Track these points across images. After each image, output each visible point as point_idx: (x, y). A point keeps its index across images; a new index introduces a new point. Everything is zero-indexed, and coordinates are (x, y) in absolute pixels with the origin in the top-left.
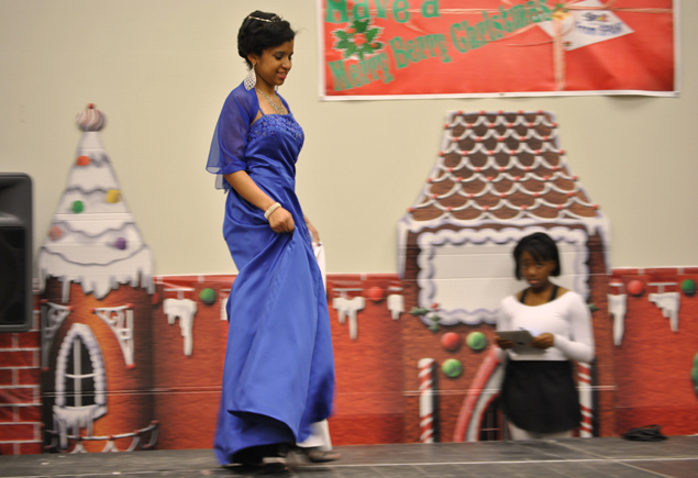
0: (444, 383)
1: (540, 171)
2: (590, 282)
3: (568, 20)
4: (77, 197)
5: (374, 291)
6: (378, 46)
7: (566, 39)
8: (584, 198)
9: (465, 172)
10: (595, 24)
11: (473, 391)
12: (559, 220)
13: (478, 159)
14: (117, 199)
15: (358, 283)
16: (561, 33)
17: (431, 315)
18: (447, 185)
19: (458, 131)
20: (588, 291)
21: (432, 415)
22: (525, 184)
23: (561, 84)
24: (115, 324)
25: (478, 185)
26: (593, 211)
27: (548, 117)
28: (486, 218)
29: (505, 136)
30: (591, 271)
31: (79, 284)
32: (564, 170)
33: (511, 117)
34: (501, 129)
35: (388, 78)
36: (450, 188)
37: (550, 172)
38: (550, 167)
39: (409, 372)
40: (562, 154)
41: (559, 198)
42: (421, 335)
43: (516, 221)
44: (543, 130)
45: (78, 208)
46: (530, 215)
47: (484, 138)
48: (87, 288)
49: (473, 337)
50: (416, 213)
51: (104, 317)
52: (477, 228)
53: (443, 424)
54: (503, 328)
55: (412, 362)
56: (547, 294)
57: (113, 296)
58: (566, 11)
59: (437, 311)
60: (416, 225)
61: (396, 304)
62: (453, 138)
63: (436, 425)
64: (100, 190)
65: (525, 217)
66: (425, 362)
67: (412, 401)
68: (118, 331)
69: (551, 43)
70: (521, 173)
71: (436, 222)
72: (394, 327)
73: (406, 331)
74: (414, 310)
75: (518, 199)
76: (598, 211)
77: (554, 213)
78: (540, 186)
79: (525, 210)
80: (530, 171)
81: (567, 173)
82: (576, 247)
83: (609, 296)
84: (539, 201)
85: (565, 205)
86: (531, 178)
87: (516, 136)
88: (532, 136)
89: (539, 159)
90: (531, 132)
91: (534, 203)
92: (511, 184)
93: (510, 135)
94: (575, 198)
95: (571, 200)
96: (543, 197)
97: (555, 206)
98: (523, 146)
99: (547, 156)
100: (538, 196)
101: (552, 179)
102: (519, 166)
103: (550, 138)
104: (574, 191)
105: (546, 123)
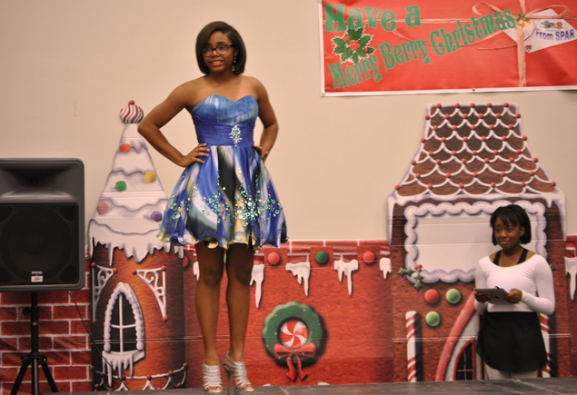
0: (426, 331)
1: (506, 153)
2: (547, 247)
3: (529, 27)
4: (120, 178)
5: (367, 255)
6: (369, 51)
7: (527, 43)
8: (544, 176)
9: (443, 155)
10: (552, 31)
11: (450, 339)
12: (523, 194)
13: (454, 145)
14: (153, 179)
15: (355, 248)
16: (523, 38)
17: (415, 275)
18: (428, 166)
19: (436, 121)
20: (546, 254)
21: (416, 358)
22: (494, 165)
23: (524, 81)
24: (153, 283)
25: (454, 166)
26: (551, 187)
27: (513, 109)
28: (461, 193)
29: (476, 125)
30: (548, 238)
31: (123, 249)
32: (526, 153)
33: (481, 109)
34: (473, 119)
35: (378, 77)
36: (432, 169)
37: (515, 155)
38: (515, 151)
39: (396, 323)
40: (525, 139)
41: (523, 177)
42: (407, 292)
43: (487, 196)
44: (507, 119)
45: (121, 187)
46: (497, 190)
47: (459, 127)
48: (129, 254)
49: (450, 293)
50: (401, 190)
51: (144, 278)
52: (453, 202)
53: (425, 366)
54: (479, 286)
55: (399, 315)
56: (518, 257)
57: (149, 260)
58: (528, 20)
59: (420, 271)
60: (402, 200)
61: (385, 265)
62: (432, 127)
63: (419, 366)
64: (139, 172)
65: (493, 192)
66: (410, 314)
67: (399, 347)
68: (155, 289)
69: (516, 46)
70: (491, 156)
71: (419, 197)
72: (384, 284)
73: (394, 288)
74: (401, 270)
75: (487, 177)
76: (556, 187)
77: (519, 189)
78: (506, 166)
79: (494, 187)
80: (498, 154)
81: (528, 155)
82: (537, 217)
83: (566, 258)
84: (505, 179)
85: (527, 183)
86: (498, 159)
87: (485, 125)
88: (499, 125)
89: (505, 144)
90: (499, 121)
91: (502, 180)
92: (482, 165)
93: (481, 124)
94: (536, 176)
95: (532, 178)
96: (508, 175)
97: (520, 183)
98: (492, 133)
99: (513, 141)
100: (505, 175)
101: (516, 160)
102: (488, 149)
103: (515, 126)
104: (534, 171)
105: (510, 114)
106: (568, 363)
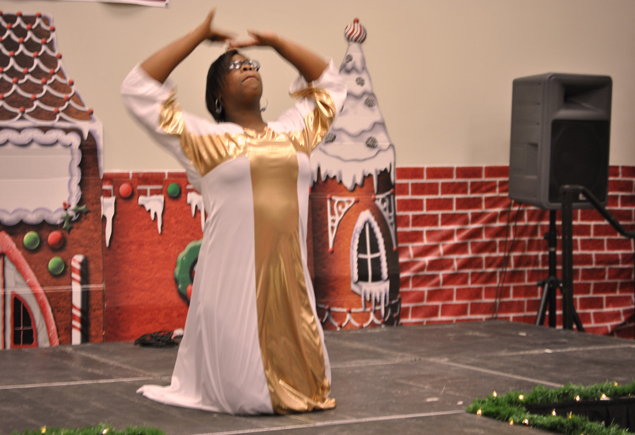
1: (37, 73)
2: (81, 184)
8: (79, 102)
12: (56, 123)
20: (80, 194)
22: (23, 87)
26: (88, 116)
27: (46, 20)
30: (83, 175)
32: (61, 73)
37: (49, 76)
38: (48, 70)
40: (60, 57)
43: (15, 123)
44: (39, 32)
46: (27, 116)
65: (22, 118)
70: (21, 76)
75: (16, 101)
76: (94, 115)
77: (52, 116)
78: (39, 89)
79: (23, 112)
80: (28, 73)
81: (63, 76)
82: (72, 150)
83: (102, 198)
84: (36, 103)
85: (61, 109)
86: (28, 80)
87: (14, 37)
88: (30, 39)
89: (36, 62)
90: (30, 34)
91: (33, 105)
92: (10, 86)
93: (9, 37)
94: (71, 102)
95: (67, 104)
96: (40, 99)
97: (52, 109)
98: (21, 48)
99: (45, 59)
100: (36, 99)
101: (49, 82)
102: (17, 67)
103: (49, 41)
104: (70, 95)
105: (43, 26)
106: (101, 319)
